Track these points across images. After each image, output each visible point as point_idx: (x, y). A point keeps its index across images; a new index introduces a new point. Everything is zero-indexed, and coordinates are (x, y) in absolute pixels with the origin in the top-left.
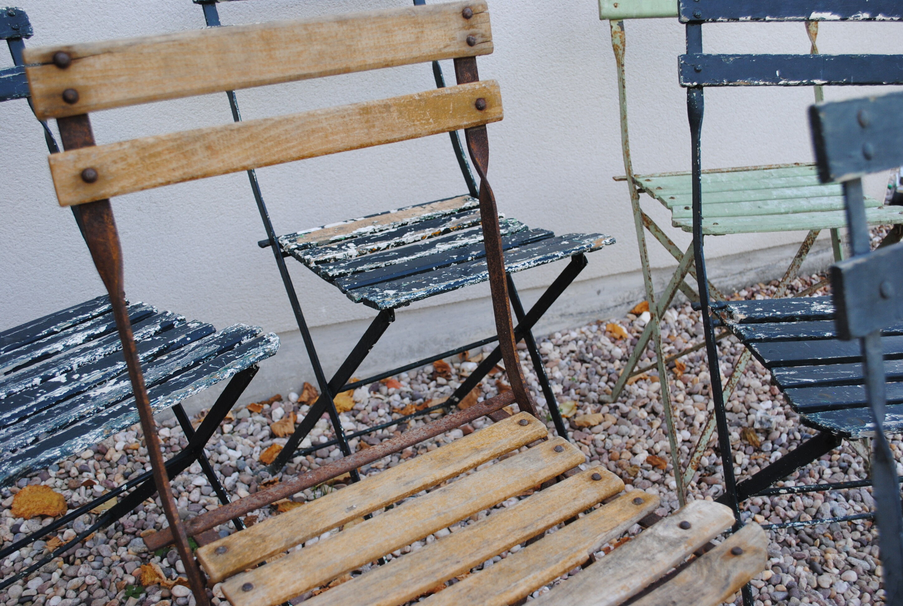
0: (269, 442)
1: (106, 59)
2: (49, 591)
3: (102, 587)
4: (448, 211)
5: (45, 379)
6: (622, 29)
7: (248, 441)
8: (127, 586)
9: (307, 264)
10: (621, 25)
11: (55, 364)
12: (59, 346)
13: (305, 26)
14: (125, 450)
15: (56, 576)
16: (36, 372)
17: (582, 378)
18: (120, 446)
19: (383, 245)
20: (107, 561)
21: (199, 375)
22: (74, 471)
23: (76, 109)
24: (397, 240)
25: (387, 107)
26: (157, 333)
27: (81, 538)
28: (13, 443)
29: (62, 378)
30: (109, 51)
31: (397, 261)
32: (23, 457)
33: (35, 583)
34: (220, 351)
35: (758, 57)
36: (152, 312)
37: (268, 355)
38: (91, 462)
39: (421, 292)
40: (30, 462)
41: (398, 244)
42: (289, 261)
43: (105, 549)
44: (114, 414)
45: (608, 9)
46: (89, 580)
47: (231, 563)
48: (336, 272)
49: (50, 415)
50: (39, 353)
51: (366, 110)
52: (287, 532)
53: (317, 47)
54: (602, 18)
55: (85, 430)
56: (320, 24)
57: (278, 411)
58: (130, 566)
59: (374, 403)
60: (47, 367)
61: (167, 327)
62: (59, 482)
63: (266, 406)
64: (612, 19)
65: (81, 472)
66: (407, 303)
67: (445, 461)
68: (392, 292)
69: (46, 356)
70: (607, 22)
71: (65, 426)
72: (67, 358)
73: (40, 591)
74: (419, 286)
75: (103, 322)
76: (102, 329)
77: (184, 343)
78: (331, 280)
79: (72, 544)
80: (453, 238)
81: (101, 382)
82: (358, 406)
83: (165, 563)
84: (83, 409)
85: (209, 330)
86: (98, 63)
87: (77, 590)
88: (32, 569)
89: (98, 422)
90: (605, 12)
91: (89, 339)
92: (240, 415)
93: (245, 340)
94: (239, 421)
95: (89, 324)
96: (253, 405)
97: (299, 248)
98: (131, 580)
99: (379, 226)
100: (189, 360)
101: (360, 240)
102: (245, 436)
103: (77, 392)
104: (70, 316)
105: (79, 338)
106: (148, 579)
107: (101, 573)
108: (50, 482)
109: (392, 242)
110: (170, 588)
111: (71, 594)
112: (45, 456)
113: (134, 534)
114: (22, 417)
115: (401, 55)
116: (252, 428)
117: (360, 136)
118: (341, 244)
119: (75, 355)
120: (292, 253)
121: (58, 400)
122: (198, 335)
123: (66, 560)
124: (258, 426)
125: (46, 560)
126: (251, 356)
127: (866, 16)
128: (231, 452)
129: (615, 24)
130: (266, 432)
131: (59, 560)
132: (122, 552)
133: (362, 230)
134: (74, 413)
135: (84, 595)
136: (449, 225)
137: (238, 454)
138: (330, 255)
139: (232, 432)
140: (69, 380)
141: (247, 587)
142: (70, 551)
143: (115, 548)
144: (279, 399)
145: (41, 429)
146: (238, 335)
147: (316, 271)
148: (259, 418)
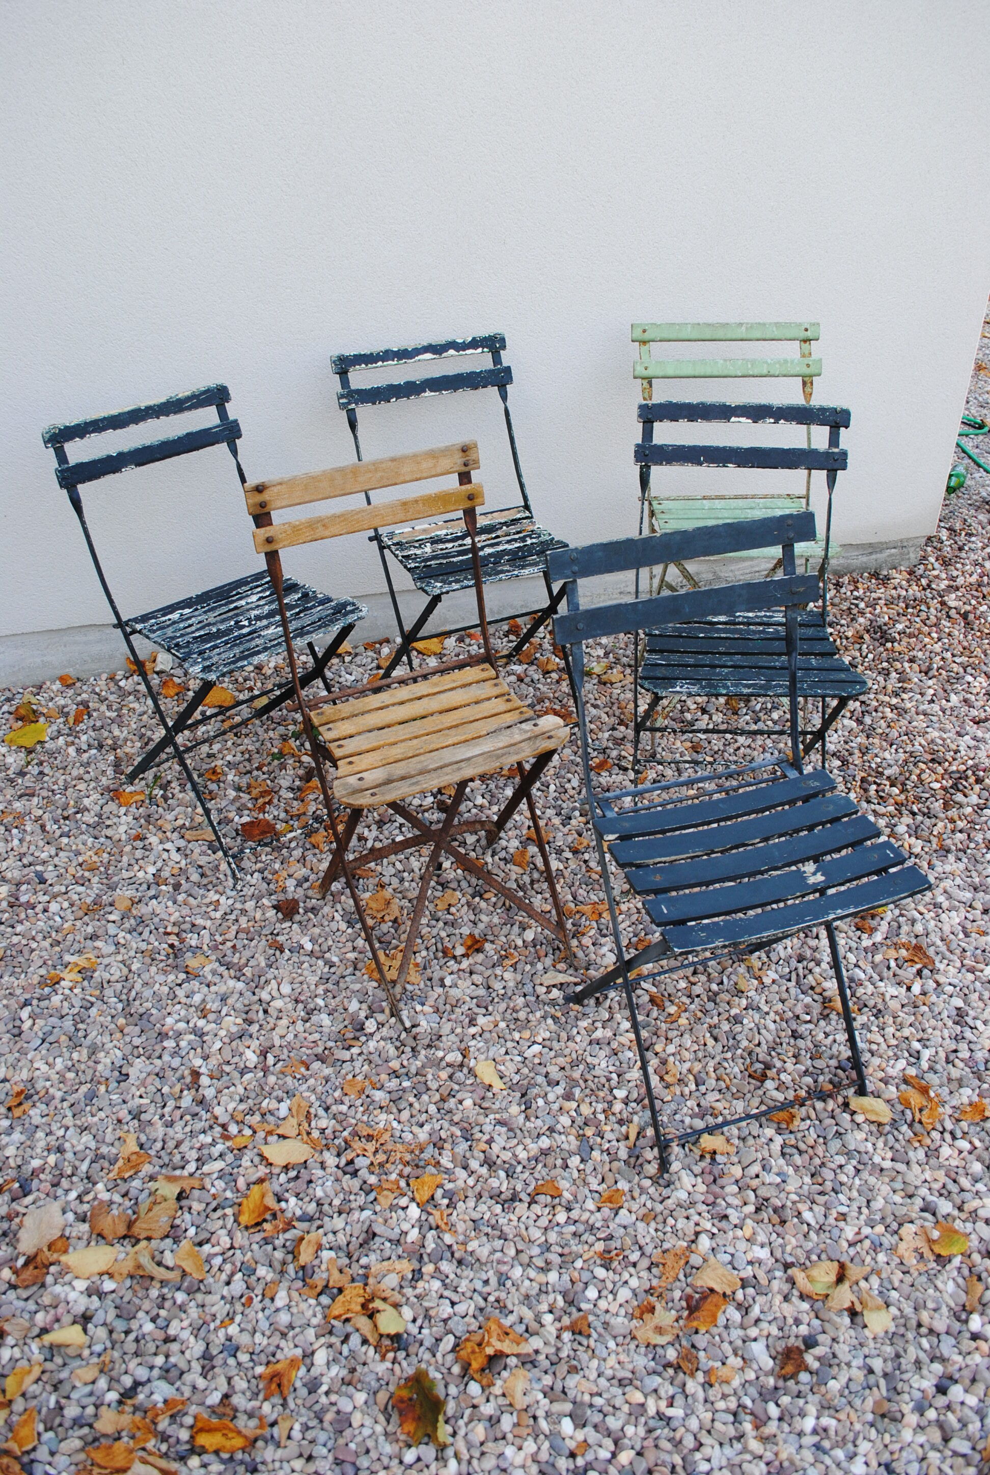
0: (375, 672)
1: (279, 487)
2: (225, 752)
3: (258, 753)
4: (503, 521)
5: (237, 622)
6: (651, 386)
7: (361, 670)
8: (273, 754)
9: (396, 556)
10: (650, 384)
11: (242, 614)
12: (243, 602)
13: (374, 464)
14: (275, 668)
15: (229, 743)
16: (231, 618)
17: (622, 646)
18: (272, 665)
19: (450, 545)
20: (261, 738)
21: (320, 627)
22: (241, 680)
23: (266, 510)
24: (460, 542)
25: (416, 501)
26: (299, 599)
27: (245, 723)
28: (223, 656)
29: (246, 623)
30: (281, 484)
31: (455, 560)
32: (229, 664)
33: (216, 747)
34: (333, 614)
35: (689, 447)
36: (296, 585)
37: (359, 618)
38: (252, 674)
39: (455, 586)
40: (233, 666)
41: (460, 545)
42: (386, 551)
43: (260, 731)
44: (274, 646)
45: (640, 370)
46: (250, 748)
47: (324, 719)
48: (413, 565)
49: (241, 643)
50: (232, 606)
51: (405, 504)
52: (351, 709)
53: (379, 474)
54: (635, 378)
55: (259, 652)
56: (382, 463)
57: (385, 650)
58: (275, 743)
59: (457, 650)
60: (237, 615)
61: (305, 595)
62: (231, 686)
63: (378, 646)
64: (643, 378)
65: (245, 680)
66: (447, 592)
67: (436, 685)
68: (439, 585)
69: (236, 608)
70: (639, 381)
71: (248, 650)
72: (248, 610)
73: (220, 751)
74: (457, 581)
75: (268, 589)
76: (268, 593)
77: (314, 607)
78: (409, 570)
79: (238, 725)
80: (497, 544)
81: (267, 627)
82: (445, 652)
83: (298, 743)
84: (258, 641)
85: (329, 600)
86: (275, 489)
87: (242, 753)
88: (215, 737)
89: (266, 649)
90: (637, 373)
91: (260, 599)
92: (357, 651)
93: (349, 608)
94: (356, 655)
95: (260, 589)
96: (368, 644)
97: (394, 544)
98: (276, 751)
99: (450, 531)
100: (315, 618)
101: (435, 541)
102: (359, 666)
103: (254, 632)
104: (248, 583)
105: (254, 598)
106: (286, 751)
107: (258, 744)
108: (225, 685)
109: (456, 544)
110: (299, 757)
111: (239, 755)
112: (240, 664)
113: (279, 723)
114: (226, 643)
115: (425, 475)
116: (365, 661)
117: (401, 516)
118: (421, 543)
119: (252, 609)
120: (389, 547)
121: (244, 636)
122: (322, 602)
123: (236, 735)
124: (369, 660)
125: (224, 733)
126: (351, 619)
127: (772, 420)
128: (348, 676)
129: (645, 382)
130: (374, 665)
131: (231, 735)
132: (271, 733)
133: (439, 533)
134: (253, 644)
135: (247, 756)
136: (499, 533)
137: (353, 678)
138: (412, 551)
139: (351, 662)
140: (250, 625)
141: (329, 729)
142: (238, 729)
143: (266, 731)
144: (387, 641)
145: (237, 650)
146: (345, 605)
147: (401, 562)
148: (370, 654)
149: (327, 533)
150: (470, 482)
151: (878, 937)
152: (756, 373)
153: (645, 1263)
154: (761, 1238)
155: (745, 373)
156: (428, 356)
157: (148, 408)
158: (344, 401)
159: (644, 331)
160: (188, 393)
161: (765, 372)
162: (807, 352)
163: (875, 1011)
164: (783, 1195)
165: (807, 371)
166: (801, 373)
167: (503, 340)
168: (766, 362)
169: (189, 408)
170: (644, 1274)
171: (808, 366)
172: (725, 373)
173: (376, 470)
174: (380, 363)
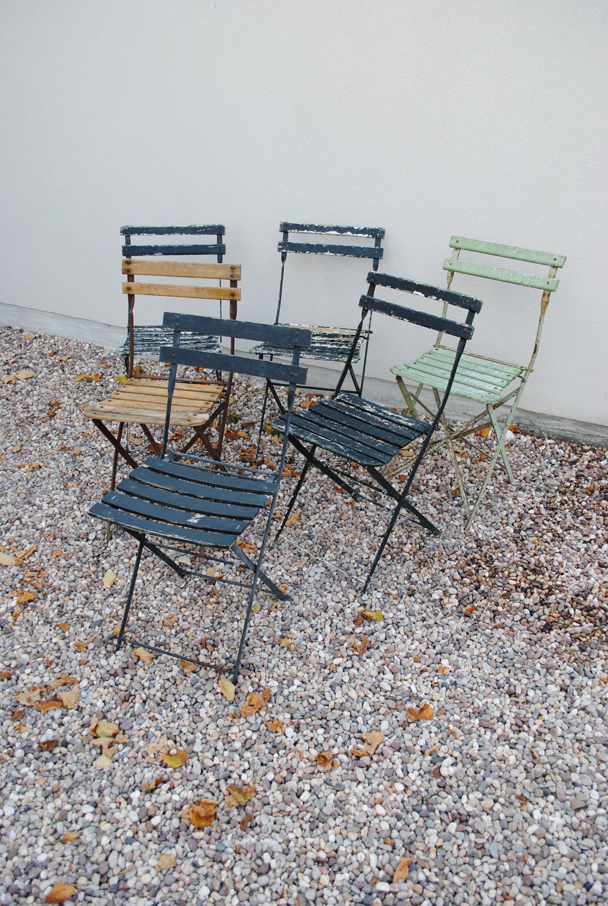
1: (137, 264)
6: (452, 276)
10: (452, 274)
13: (184, 264)
23: (130, 274)
25: (203, 289)
35: (387, 303)
45: (448, 265)
47: (129, 383)
51: (197, 289)
52: (144, 383)
54: (444, 269)
64: (449, 271)
86: (135, 264)
90: (445, 266)
96: (309, 394)
115: (209, 276)
127: (435, 298)
129: (450, 273)
136: (335, 339)
141: (125, 387)
149: (156, 293)
150: (236, 286)
151: (358, 630)
152: (514, 281)
153: (57, 675)
154: (107, 699)
155: (508, 279)
156: (335, 233)
157: (177, 228)
158: (281, 247)
159: (457, 242)
160: (202, 225)
161: (519, 281)
162: (552, 274)
163: (300, 656)
164: (140, 692)
165: (547, 287)
166: (542, 286)
167: (383, 232)
168: (522, 276)
169: (200, 233)
170: (53, 679)
171: (548, 283)
172: (495, 277)
173: (185, 267)
174: (306, 231)
